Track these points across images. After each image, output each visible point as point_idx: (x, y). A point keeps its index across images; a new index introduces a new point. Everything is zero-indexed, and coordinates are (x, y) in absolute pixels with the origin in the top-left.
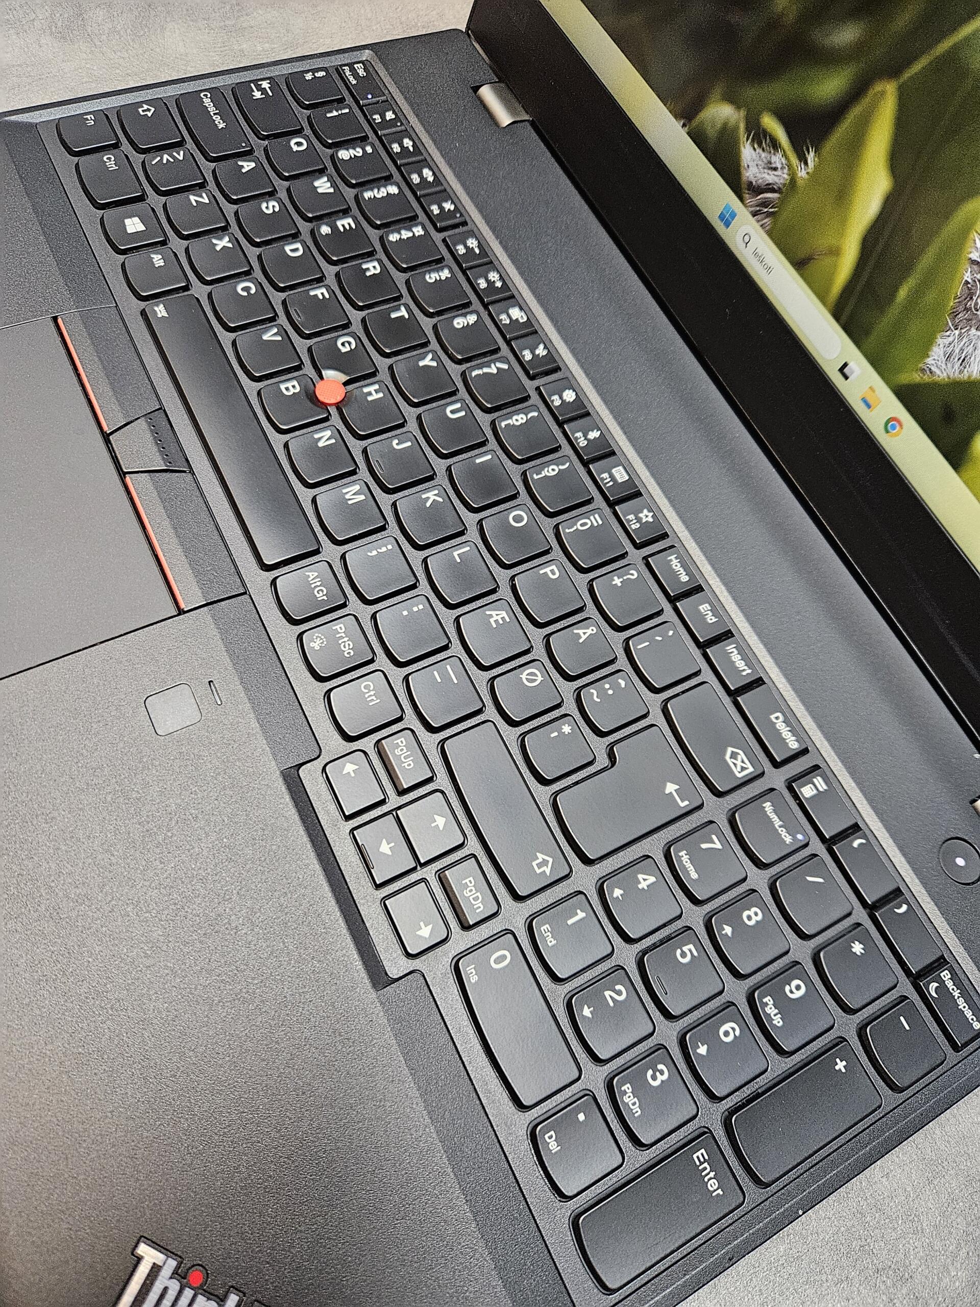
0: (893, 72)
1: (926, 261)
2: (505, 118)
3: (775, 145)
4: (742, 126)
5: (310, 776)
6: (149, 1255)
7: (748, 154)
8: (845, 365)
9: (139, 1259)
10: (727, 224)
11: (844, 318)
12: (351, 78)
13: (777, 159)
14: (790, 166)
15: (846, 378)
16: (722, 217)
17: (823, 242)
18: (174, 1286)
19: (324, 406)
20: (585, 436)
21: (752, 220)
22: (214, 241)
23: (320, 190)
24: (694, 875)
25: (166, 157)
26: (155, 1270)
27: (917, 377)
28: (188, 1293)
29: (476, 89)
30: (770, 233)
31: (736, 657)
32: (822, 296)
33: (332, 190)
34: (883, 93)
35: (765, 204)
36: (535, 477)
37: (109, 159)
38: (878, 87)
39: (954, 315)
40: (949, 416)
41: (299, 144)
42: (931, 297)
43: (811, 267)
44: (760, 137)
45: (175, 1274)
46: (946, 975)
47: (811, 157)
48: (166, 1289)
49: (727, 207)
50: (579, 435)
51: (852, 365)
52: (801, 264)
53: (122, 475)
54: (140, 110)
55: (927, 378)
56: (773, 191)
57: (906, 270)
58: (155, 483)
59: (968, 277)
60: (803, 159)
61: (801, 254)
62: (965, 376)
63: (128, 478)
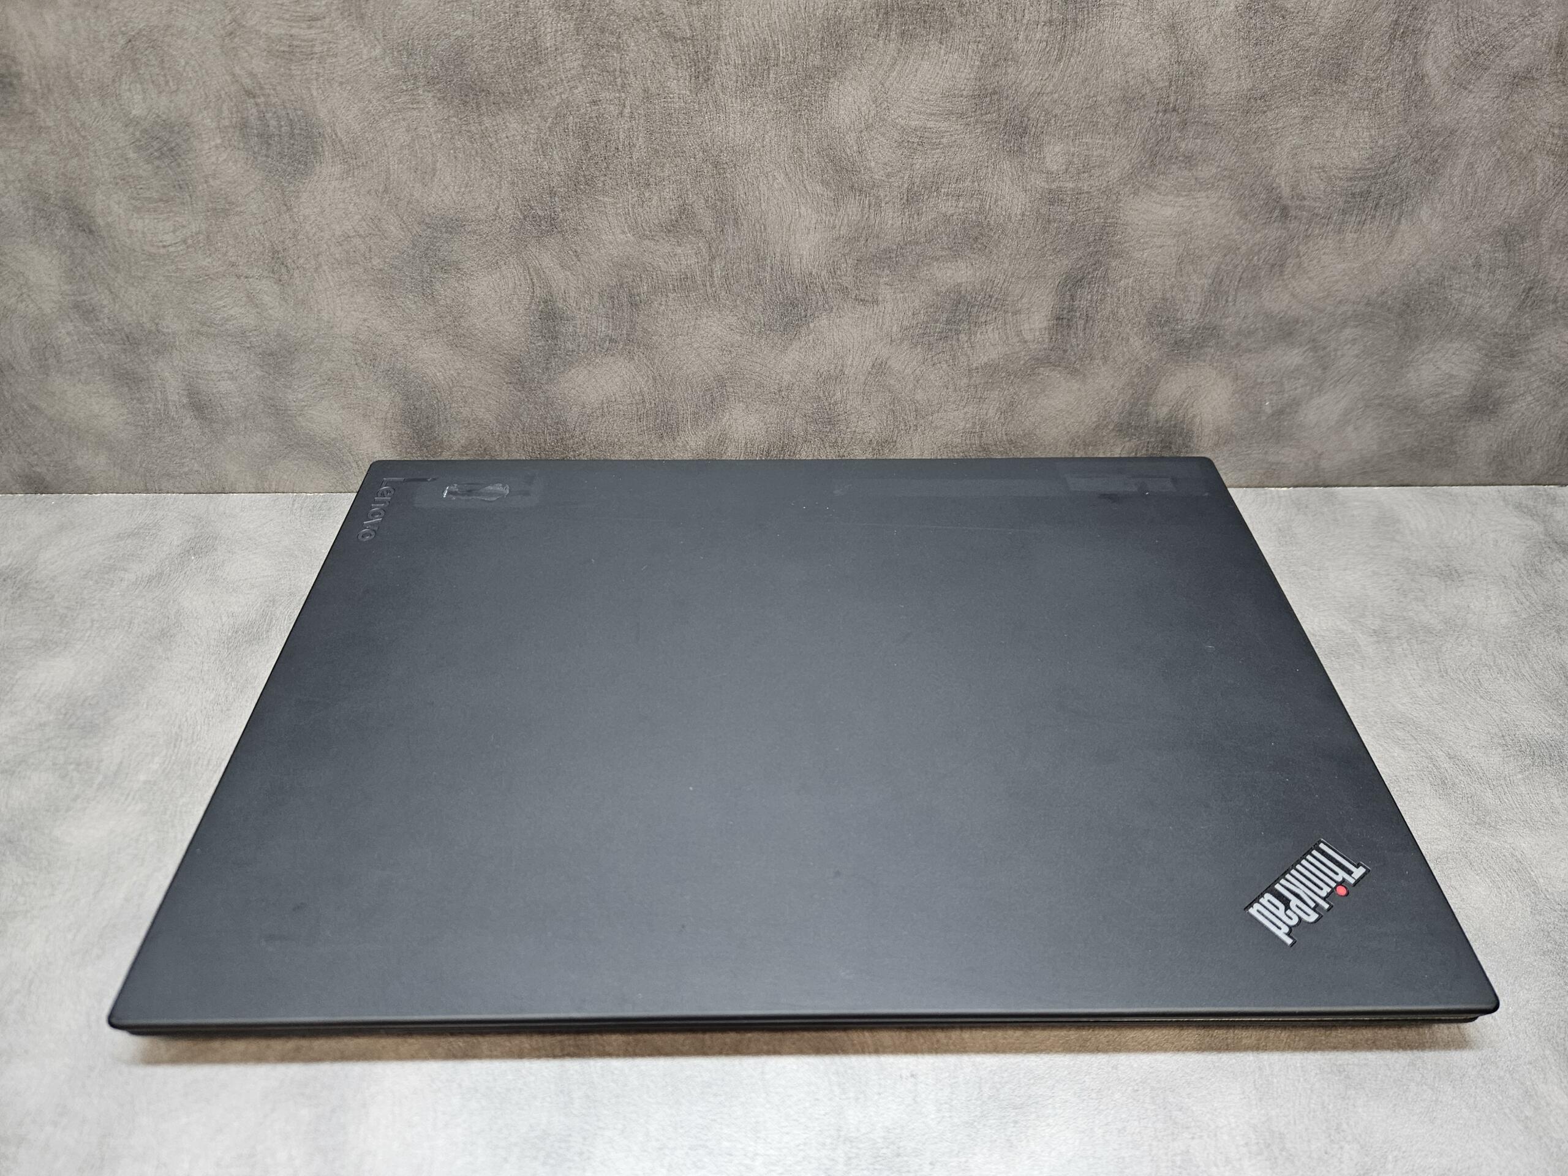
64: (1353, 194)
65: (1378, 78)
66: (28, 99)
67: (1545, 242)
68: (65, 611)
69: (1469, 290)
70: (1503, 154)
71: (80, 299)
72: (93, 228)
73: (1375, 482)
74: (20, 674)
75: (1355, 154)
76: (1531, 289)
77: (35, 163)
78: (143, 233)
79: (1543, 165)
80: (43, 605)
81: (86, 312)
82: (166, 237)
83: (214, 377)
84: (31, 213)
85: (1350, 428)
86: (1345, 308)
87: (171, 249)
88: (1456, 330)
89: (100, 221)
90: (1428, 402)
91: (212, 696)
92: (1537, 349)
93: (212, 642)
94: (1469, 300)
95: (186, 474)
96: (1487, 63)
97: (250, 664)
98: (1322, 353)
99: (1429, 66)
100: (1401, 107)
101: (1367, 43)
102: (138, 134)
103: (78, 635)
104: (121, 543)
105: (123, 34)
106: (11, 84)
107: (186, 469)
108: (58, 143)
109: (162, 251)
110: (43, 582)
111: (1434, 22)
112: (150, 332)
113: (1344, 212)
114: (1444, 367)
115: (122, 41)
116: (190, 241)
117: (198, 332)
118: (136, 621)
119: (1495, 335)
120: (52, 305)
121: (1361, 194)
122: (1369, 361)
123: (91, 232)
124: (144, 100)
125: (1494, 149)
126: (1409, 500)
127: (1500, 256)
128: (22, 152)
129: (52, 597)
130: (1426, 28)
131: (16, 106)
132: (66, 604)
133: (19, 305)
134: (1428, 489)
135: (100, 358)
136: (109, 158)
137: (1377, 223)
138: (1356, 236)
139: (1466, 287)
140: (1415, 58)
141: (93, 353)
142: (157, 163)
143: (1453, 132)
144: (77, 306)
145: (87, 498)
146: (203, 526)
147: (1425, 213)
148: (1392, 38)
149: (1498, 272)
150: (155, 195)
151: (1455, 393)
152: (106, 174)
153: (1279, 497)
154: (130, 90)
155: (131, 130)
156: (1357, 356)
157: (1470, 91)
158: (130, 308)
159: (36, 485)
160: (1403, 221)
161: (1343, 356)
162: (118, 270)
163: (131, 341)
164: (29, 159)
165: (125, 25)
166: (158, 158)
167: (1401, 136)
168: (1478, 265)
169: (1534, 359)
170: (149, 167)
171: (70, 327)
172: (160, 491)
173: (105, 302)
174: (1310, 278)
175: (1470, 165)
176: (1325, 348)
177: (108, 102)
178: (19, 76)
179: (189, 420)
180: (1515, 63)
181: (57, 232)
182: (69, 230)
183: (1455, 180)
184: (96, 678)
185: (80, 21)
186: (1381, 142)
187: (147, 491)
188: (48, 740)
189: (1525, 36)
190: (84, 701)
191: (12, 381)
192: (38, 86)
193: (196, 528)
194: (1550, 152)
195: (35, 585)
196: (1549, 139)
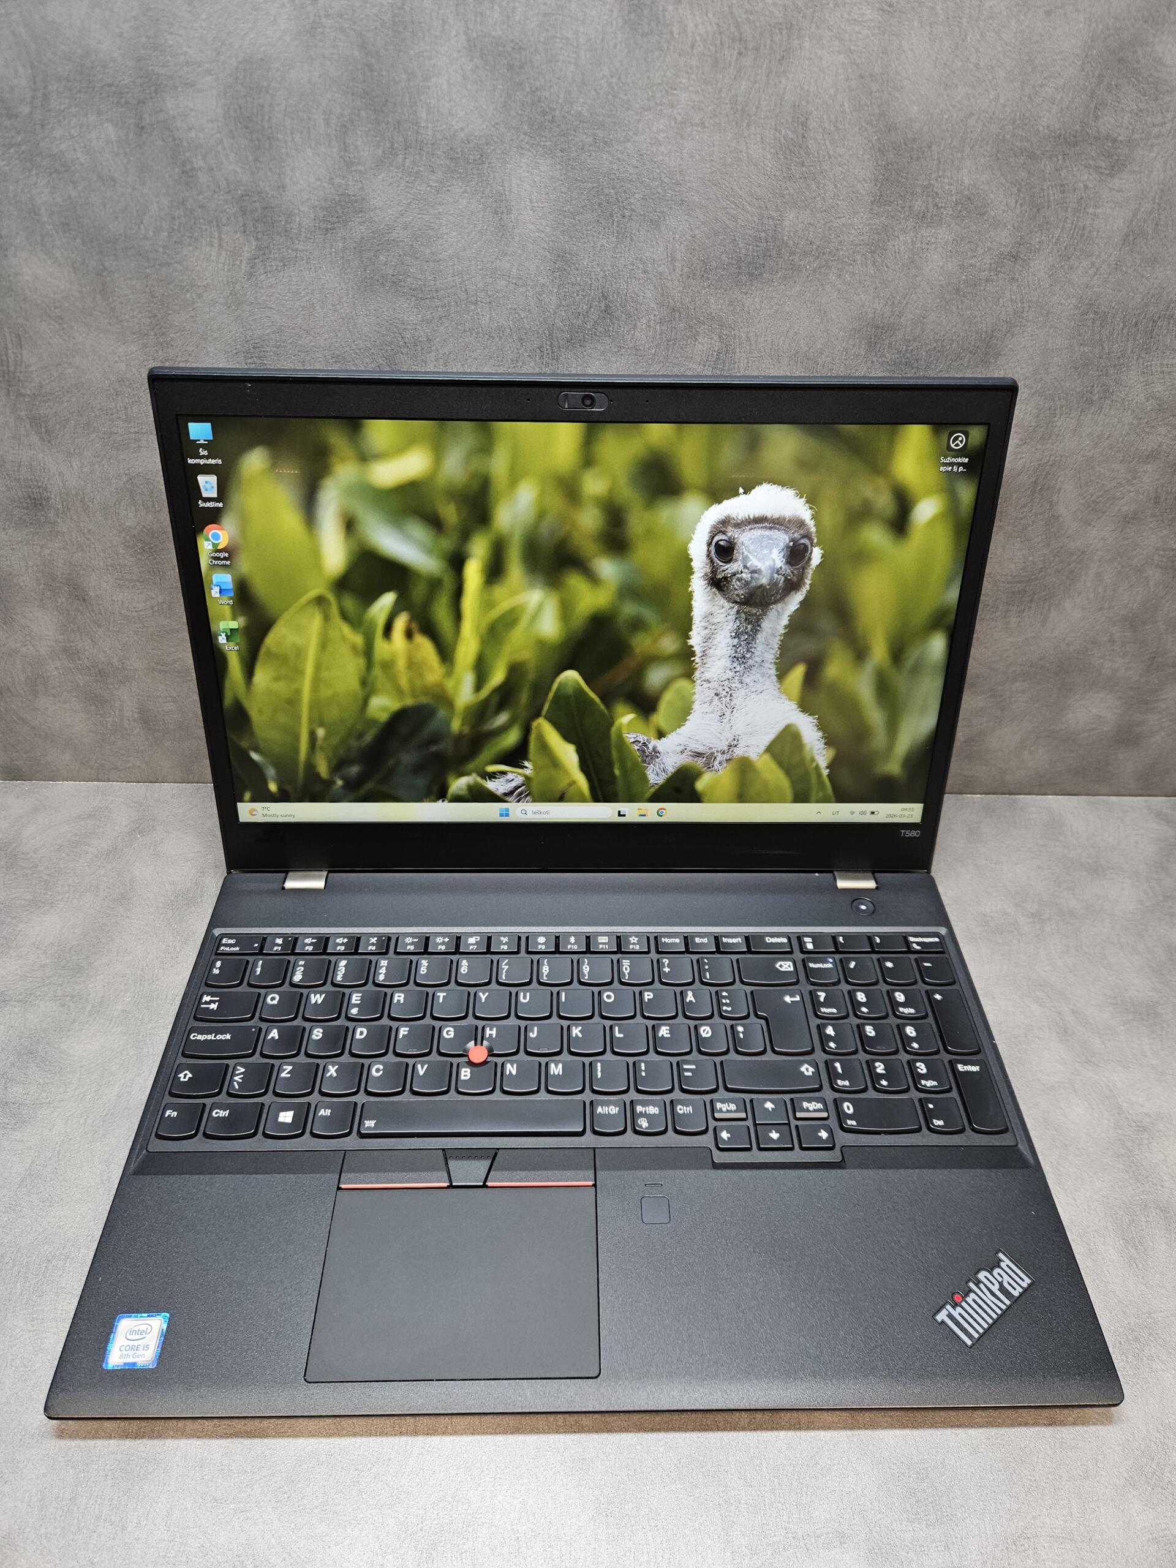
0: (538, 715)
1: (614, 754)
2: (320, 884)
3: (504, 773)
4: (479, 779)
5: (719, 1157)
6: (942, 1316)
7: (492, 785)
8: (619, 812)
9: (943, 1322)
10: (507, 815)
11: (600, 797)
12: (233, 949)
13: (510, 776)
14: (519, 774)
15: (624, 815)
16: (502, 815)
17: (563, 784)
18: (959, 1309)
19: (485, 1063)
20: (571, 944)
21: (520, 803)
22: (328, 1075)
23: (319, 1002)
24: (834, 1011)
25: (236, 1078)
26: (950, 1316)
27: (652, 790)
28: (964, 1304)
29: (283, 888)
30: (534, 801)
31: (730, 941)
32: (583, 800)
33: (323, 996)
34: (539, 724)
35: (520, 794)
36: (587, 978)
37: (217, 1113)
38: (535, 724)
39: (644, 761)
40: (678, 790)
41: (273, 999)
42: (629, 764)
43: (567, 796)
44: (492, 776)
45: (954, 1308)
46: (912, 939)
47: (526, 764)
48: (960, 1314)
49: (501, 810)
50: (569, 947)
51: (621, 810)
52: (561, 798)
53: (484, 1186)
54: (182, 1080)
55: (657, 787)
56: (520, 787)
57: (611, 765)
58: (497, 1170)
59: (636, 748)
60: (523, 767)
61: (558, 795)
62: (670, 774)
63: (489, 1184)
64: (1013, 593)
65: (1025, 517)
66: (52, 514)
67: (1162, 626)
68: (48, 878)
69: (1107, 657)
70: (1122, 567)
71: (68, 645)
72: (86, 598)
73: (1048, 792)
74: (21, 926)
75: (1012, 566)
76: (1155, 657)
77: (50, 555)
78: (123, 602)
79: (1154, 575)
80: (30, 872)
81: (70, 653)
82: (138, 605)
83: (160, 700)
84: (42, 586)
85: (1026, 752)
86: (1014, 669)
87: (141, 613)
88: (1101, 685)
89: (92, 594)
90: (1086, 734)
91: (164, 947)
92: (1165, 699)
93: (161, 905)
94: (1108, 665)
95: (129, 768)
96: (1104, 508)
97: (190, 922)
98: (999, 699)
99: (1061, 509)
100: (1044, 536)
101: (1015, 496)
102: (128, 537)
103: (61, 896)
104: (83, 823)
105: (126, 475)
106: (41, 505)
107: (130, 765)
108: (69, 542)
109: (135, 614)
110: (28, 854)
111: (1063, 482)
112: (118, 669)
113: (1008, 604)
114: (1094, 711)
115: (125, 479)
116: (156, 608)
117: (154, 669)
118: (101, 887)
119: (1131, 688)
120: (47, 648)
121: (1019, 592)
122: (1037, 705)
123: (84, 600)
124: (136, 516)
125: (1116, 564)
126: (1075, 808)
127: (1128, 634)
128: (41, 548)
129: (36, 866)
130: (1058, 486)
131: (43, 519)
132: (48, 872)
133: (23, 648)
134: (1092, 798)
135: (78, 686)
136: (105, 553)
137: (1033, 612)
138: (1018, 620)
139: (1105, 655)
140: (1051, 505)
141: (72, 682)
142: (139, 556)
143: (1084, 552)
144: (65, 650)
145: (53, 785)
146: (144, 810)
147: (1068, 605)
148: (1033, 492)
149: (1128, 646)
150: (134, 578)
151: (1105, 729)
152: (101, 564)
153: (974, 803)
154: (126, 510)
155: (124, 535)
156: (1026, 702)
157: (1094, 527)
158: (105, 652)
159: (14, 774)
160: (1052, 611)
161: (1015, 701)
162: (99, 626)
163: (102, 674)
164: (46, 552)
165: (129, 470)
166: (139, 553)
167: (1044, 555)
168: (1112, 641)
169: (1163, 706)
170: (133, 559)
171: (58, 664)
172: (108, 780)
173: (87, 648)
174: (986, 648)
175: (1099, 574)
176: (1002, 696)
177: (109, 517)
178: (48, 499)
179: (138, 729)
180: (1125, 508)
181: (59, 600)
182: (67, 599)
183: (1089, 584)
184: (77, 931)
185: (97, 466)
186: (1031, 559)
187: (98, 780)
188: (49, 977)
189: (1131, 492)
190: (70, 949)
191: (8, 700)
192: (60, 506)
193: (139, 811)
194: (1157, 566)
195: (23, 856)
196: (1156, 558)
